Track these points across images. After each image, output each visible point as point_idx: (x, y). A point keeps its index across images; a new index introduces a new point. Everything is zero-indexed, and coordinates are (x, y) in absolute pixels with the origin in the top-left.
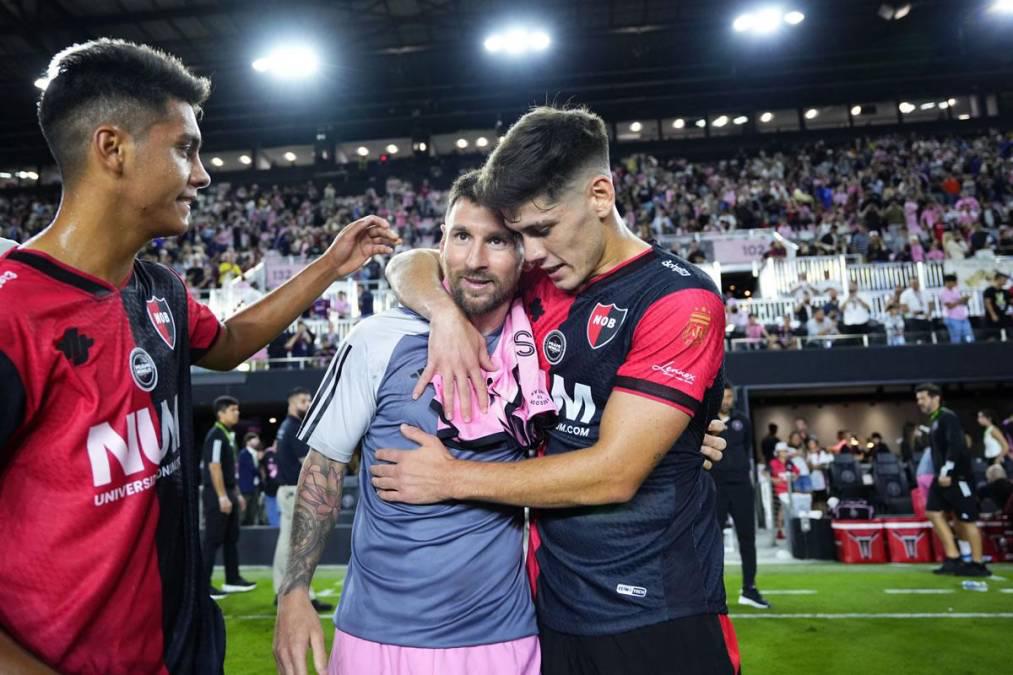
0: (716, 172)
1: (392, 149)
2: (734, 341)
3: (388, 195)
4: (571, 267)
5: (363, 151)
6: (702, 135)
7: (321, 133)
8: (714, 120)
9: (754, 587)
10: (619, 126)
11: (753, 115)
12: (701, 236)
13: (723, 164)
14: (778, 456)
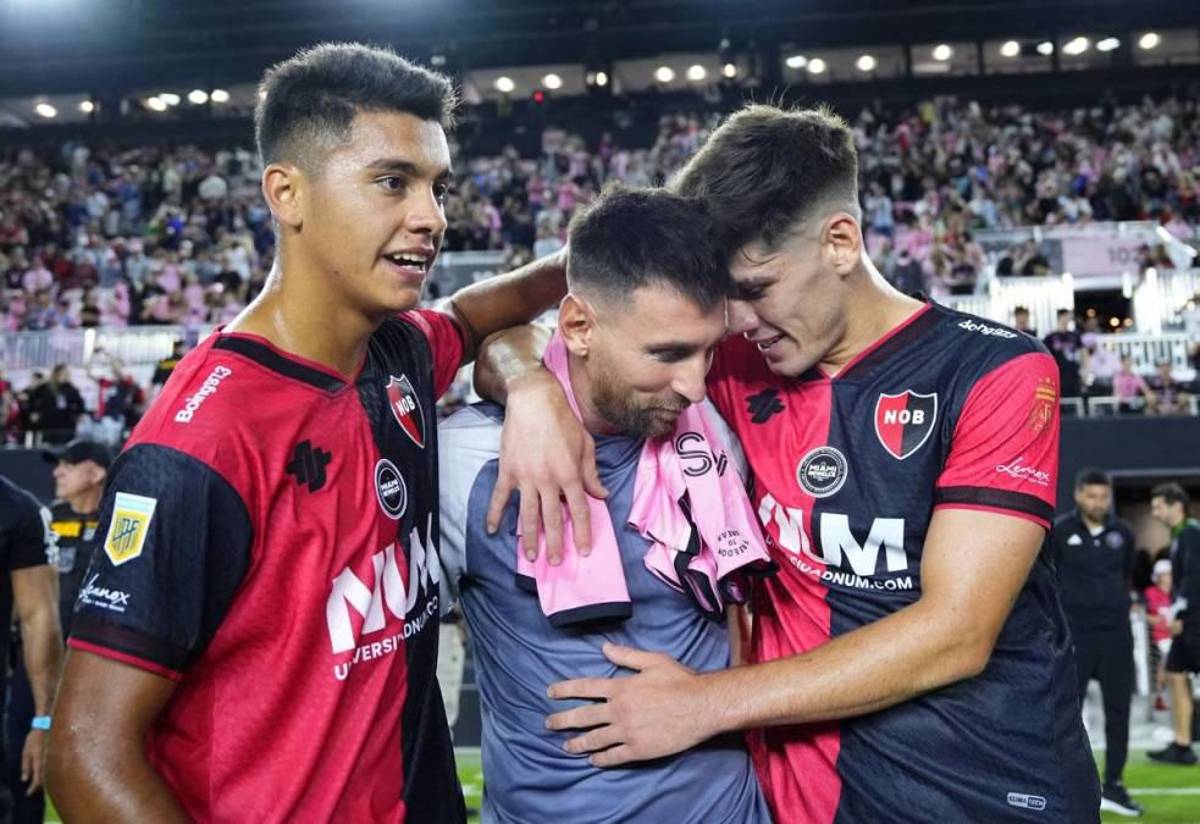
0: (1068, 128)
1: (552, 82)
2: (1094, 401)
3: (545, 156)
4: (794, 340)
5: (505, 84)
6: (1045, 68)
7: (438, 54)
8: (1066, 42)
9: (1119, 783)
10: (916, 51)
11: (1128, 34)
12: (1043, 231)
13: (1079, 114)
14: (1160, 581)
